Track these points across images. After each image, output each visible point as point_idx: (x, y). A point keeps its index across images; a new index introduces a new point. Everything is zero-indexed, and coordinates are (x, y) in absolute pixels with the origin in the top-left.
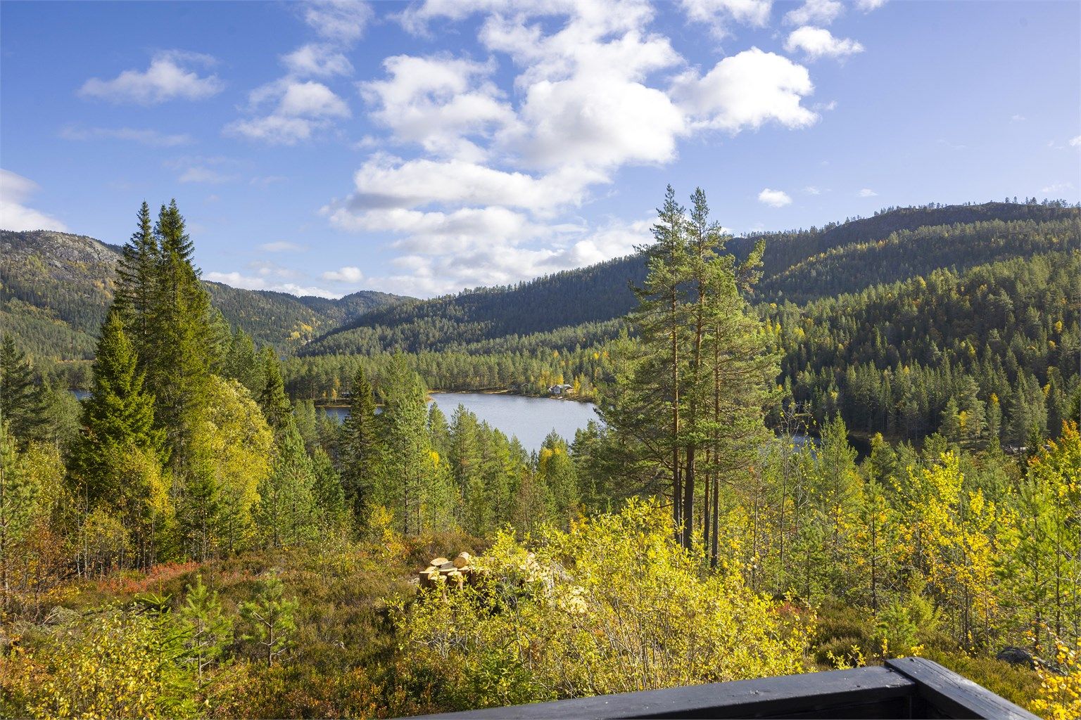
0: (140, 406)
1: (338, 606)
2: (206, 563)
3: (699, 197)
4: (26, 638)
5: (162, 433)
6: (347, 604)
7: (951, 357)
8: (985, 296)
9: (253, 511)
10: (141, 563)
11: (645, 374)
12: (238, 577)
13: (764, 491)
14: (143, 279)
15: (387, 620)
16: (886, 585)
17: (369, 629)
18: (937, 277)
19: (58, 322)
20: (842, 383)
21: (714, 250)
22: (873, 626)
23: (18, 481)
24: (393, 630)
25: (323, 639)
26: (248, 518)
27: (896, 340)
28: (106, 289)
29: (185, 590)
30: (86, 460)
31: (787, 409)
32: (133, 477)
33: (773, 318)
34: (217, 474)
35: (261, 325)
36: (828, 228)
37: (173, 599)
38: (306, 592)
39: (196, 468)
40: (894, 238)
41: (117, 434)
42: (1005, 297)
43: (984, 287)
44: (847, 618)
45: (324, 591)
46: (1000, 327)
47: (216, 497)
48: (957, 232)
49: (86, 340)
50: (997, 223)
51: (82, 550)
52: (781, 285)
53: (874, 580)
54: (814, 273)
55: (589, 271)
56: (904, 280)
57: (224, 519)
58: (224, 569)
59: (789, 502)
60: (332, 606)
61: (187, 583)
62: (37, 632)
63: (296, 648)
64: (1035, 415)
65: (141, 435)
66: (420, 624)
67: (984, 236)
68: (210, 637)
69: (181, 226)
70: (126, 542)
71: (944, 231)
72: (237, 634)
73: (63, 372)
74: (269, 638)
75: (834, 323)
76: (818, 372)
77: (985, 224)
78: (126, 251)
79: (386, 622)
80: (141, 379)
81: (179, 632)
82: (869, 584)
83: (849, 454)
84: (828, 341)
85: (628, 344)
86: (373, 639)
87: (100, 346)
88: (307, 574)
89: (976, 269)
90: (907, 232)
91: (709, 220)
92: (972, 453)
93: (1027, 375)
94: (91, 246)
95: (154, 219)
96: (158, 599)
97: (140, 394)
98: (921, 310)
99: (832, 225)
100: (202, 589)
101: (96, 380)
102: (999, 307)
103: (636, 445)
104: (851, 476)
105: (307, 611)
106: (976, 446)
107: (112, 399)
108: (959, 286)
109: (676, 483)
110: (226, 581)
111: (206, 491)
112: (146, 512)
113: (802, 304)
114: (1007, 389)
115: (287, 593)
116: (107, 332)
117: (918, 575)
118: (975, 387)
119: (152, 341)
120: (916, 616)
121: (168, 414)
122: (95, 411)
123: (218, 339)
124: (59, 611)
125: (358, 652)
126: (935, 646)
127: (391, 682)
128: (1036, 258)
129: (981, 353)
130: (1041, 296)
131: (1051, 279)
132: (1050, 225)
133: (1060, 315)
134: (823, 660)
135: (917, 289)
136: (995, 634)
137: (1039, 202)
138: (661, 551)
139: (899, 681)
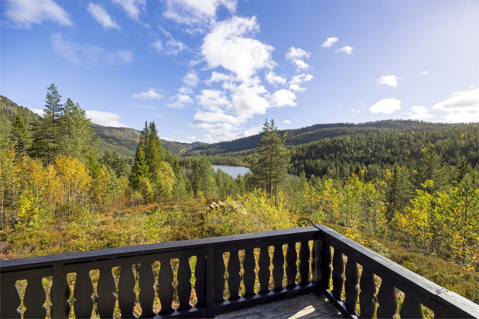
0: (145, 168)
1: (191, 213)
2: (161, 203)
3: (272, 121)
4: (119, 220)
5: (150, 174)
6: (193, 213)
7: (329, 158)
8: (336, 144)
9: (171, 191)
10: (146, 203)
11: (260, 161)
12: (168, 206)
13: (287, 187)
14: (146, 138)
15: (202, 216)
16: (314, 208)
17: (198, 218)
18: (326, 140)
19: (127, 148)
20: (304, 163)
21: (276, 133)
22: (311, 217)
23: (117, 185)
24: (203, 219)
25: (187, 221)
26: (170, 193)
27: (317, 154)
28: (138, 141)
29: (156, 209)
30: (133, 180)
31: (292, 169)
32: (143, 184)
33: (289, 149)
34: (163, 183)
35: (173, 149)
36: (301, 128)
37: (153, 211)
38: (183, 210)
39: (158, 182)
40: (316, 131)
41: (140, 174)
42: (341, 144)
43: (336, 142)
44: (305, 216)
45: (187, 210)
46: (340, 151)
47: (163, 188)
48: (330, 130)
49: (133, 153)
50: (339, 128)
51: (132, 200)
52: (291, 141)
53: (311, 207)
54: (298, 139)
55: (248, 137)
56: (318, 140)
57: (165, 193)
58: (165, 205)
59: (292, 190)
60: (189, 213)
61: (156, 208)
62: (122, 219)
63: (181, 222)
64: (347, 170)
65: (146, 174)
66: (209, 218)
67: (336, 131)
68: (161, 220)
69: (155, 127)
70: (142, 198)
71: (327, 129)
72: (168, 219)
73: (127, 160)
74: (175, 220)
75: (303, 150)
76: (299, 161)
77: (337, 128)
78: (142, 132)
79: (202, 217)
80: (146, 161)
81: (154, 219)
82: (310, 208)
83: (306, 179)
84: (301, 154)
85: (257, 154)
86: (199, 221)
87: (136, 154)
88: (183, 206)
89: (335, 138)
90: (319, 129)
91: (275, 126)
92: (333, 179)
93: (346, 162)
94: (134, 131)
95: (148, 125)
96: (149, 212)
97: (146, 165)
98: (322, 147)
99: (302, 128)
100: (160, 209)
101: (135, 162)
102: (339, 146)
103: (258, 177)
104: (306, 185)
105: (184, 214)
106: (334, 178)
107: (139, 166)
108: (331, 142)
109: (267, 186)
110: (165, 207)
111: (160, 187)
112: (147, 192)
113: (296, 145)
114: (341, 165)
115: (179, 210)
116: (138, 151)
117: (321, 206)
118: (334, 165)
119: (148, 153)
120: (321, 215)
121: (152, 170)
122: (135, 169)
123: (162, 152)
124: (127, 214)
125: (195, 223)
126: (324, 222)
127: (203, 229)
128: (348, 135)
129: (335, 157)
130: (349, 144)
131: (351, 140)
132: (351, 128)
133: (353, 148)
134: (299, 225)
135: (321, 142)
136: (338, 219)
137: (349, 123)
138: (263, 200)
139: (317, 230)
